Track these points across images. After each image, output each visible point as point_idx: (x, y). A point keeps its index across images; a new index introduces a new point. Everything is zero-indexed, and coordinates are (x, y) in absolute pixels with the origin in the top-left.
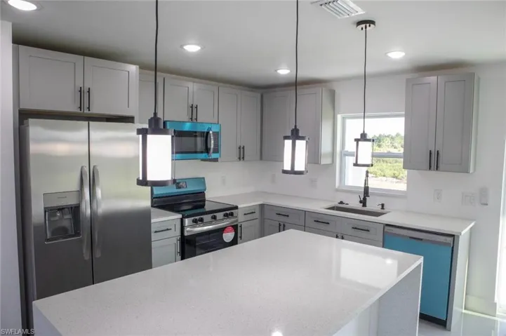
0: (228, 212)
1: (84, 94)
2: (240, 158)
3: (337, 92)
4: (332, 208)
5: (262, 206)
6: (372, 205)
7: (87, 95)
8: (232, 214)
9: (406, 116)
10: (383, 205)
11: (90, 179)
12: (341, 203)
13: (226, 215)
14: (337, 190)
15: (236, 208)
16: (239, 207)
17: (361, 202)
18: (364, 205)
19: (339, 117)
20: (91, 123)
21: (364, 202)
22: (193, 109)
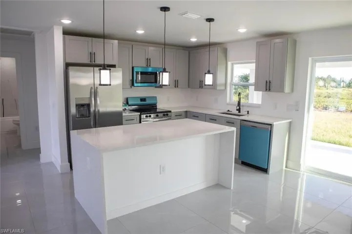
0: (165, 113)
1: (92, 55)
2: (175, 86)
3: (228, 50)
4: (224, 113)
5: (186, 112)
6: (243, 111)
7: (93, 55)
8: (167, 115)
9: (256, 62)
10: (248, 112)
11: (94, 93)
12: (229, 111)
13: (164, 115)
14: (228, 104)
15: (170, 112)
16: (172, 111)
17: (237, 110)
18: (239, 112)
19: (229, 64)
20: (95, 68)
21: (239, 110)
22: (148, 61)
